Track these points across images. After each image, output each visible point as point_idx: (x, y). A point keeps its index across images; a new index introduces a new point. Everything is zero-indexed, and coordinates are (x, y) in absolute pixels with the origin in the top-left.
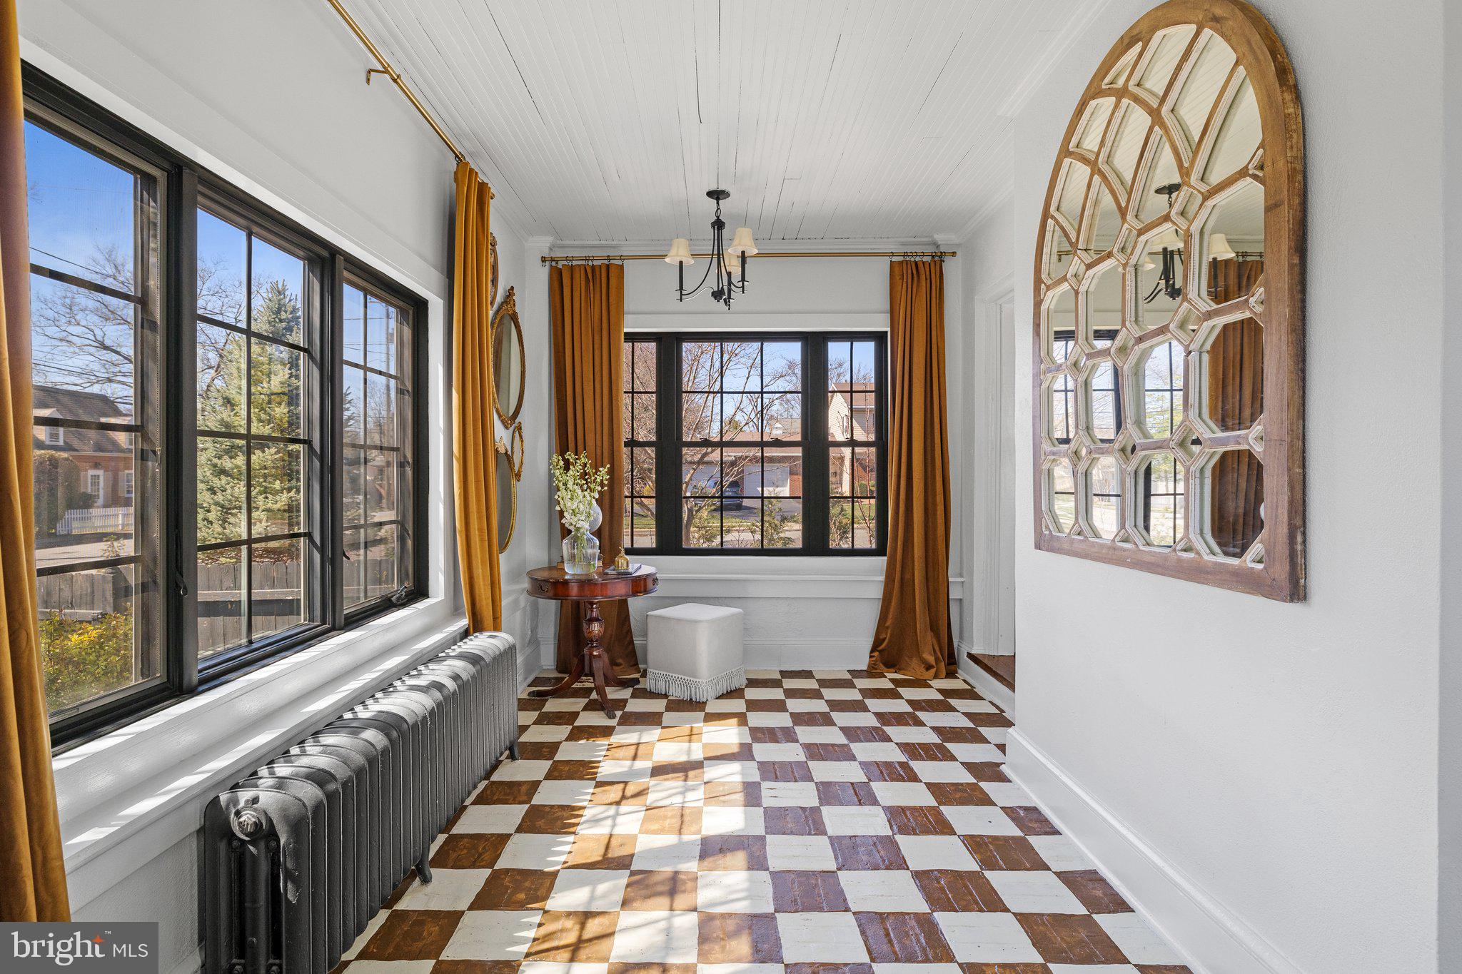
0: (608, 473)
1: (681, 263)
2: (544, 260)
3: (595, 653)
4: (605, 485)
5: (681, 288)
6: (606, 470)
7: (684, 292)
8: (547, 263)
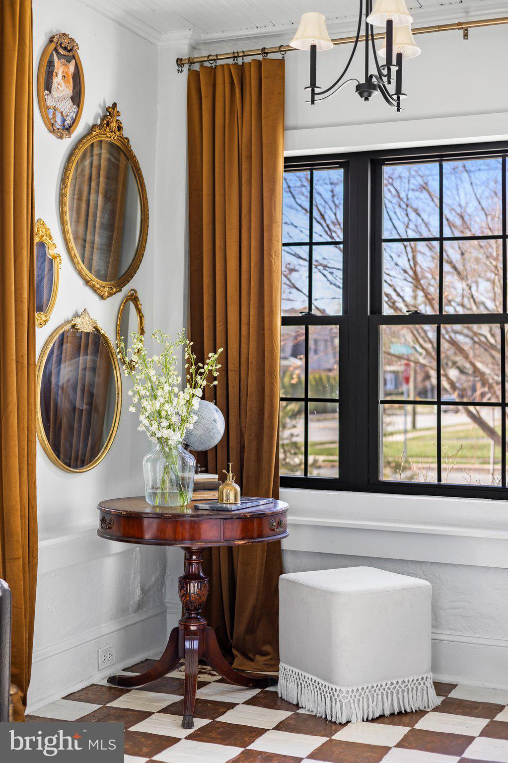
0: (218, 361)
1: (314, 48)
2: (180, 62)
3: (193, 628)
4: (215, 379)
5: (313, 84)
6: (216, 356)
7: (317, 90)
8: (186, 68)
